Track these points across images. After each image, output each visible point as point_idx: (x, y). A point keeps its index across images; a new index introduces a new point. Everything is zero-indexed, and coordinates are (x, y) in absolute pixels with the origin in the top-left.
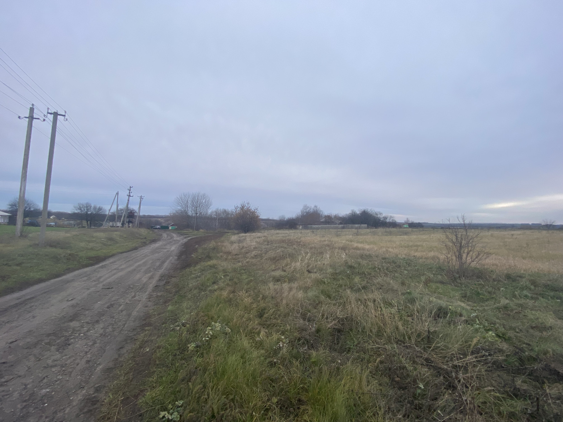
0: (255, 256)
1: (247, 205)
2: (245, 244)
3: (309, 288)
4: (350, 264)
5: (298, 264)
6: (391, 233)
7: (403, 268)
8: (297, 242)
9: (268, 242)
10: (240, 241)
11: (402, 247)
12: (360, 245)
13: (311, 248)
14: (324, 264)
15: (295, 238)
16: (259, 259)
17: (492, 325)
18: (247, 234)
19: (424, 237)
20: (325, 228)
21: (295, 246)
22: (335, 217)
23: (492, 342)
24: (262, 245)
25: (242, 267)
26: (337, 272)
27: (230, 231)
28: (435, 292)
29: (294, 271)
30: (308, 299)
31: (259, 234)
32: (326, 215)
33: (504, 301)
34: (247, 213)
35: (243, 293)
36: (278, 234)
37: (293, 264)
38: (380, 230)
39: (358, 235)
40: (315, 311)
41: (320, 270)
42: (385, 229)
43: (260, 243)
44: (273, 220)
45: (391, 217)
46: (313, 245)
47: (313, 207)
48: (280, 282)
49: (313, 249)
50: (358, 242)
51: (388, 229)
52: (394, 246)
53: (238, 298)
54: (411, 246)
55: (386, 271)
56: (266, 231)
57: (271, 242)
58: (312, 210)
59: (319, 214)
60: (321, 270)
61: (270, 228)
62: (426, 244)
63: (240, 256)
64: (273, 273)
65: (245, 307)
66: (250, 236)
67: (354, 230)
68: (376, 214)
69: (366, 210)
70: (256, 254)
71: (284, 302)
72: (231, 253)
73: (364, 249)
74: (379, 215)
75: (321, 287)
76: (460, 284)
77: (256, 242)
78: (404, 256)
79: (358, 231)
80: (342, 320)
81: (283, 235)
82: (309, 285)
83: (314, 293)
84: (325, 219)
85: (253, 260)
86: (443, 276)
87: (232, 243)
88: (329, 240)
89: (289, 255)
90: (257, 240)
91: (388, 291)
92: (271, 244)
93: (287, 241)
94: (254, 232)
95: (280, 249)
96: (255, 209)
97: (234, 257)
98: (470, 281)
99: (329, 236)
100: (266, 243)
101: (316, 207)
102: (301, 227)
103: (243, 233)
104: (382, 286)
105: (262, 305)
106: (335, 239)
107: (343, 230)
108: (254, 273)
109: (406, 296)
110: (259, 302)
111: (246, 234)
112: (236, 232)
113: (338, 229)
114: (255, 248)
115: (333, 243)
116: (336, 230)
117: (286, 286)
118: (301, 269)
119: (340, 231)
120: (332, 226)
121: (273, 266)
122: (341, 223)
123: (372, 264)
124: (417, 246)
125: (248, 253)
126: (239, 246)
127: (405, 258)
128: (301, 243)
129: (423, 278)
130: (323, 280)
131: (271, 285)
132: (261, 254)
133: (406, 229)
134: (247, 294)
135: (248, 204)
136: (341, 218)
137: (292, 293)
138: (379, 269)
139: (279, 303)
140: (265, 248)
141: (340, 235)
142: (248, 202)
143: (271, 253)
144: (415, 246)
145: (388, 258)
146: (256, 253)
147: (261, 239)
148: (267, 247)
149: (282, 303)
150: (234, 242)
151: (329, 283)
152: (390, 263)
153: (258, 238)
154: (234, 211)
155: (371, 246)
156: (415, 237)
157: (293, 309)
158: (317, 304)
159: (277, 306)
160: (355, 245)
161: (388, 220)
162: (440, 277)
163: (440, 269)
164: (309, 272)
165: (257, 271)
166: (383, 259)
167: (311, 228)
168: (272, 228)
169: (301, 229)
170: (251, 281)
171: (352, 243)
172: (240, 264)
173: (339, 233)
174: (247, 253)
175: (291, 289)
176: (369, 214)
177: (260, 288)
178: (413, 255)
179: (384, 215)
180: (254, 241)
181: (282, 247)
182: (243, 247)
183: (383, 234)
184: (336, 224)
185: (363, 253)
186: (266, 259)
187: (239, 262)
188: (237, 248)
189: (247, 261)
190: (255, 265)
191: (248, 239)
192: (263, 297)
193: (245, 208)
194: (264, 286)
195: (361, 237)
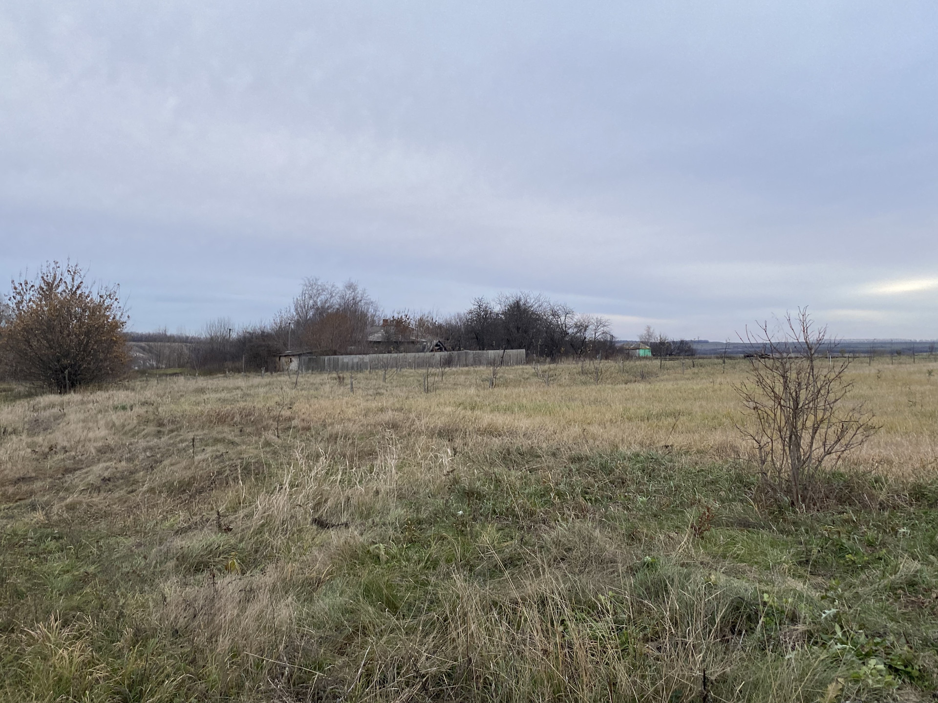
0: (104, 480)
1: (69, 279)
2: (59, 438)
3: (320, 582)
4: (465, 483)
5: (280, 500)
6: (598, 376)
7: (633, 488)
8: (277, 419)
9: (161, 424)
10: (36, 426)
11: (630, 419)
12: (500, 420)
13: (334, 438)
14: (377, 492)
15: (271, 403)
16: (122, 492)
17: (878, 640)
18: (73, 397)
19: (696, 385)
20: (385, 366)
21: (270, 436)
22: (421, 323)
23: (876, 689)
24: (133, 436)
25: (45, 526)
26: (423, 515)
28: (724, 557)
29: (263, 525)
30: (315, 625)
31: (121, 396)
32: (389, 316)
33: (908, 566)
34: (69, 311)
35: (49, 628)
36: (202, 391)
37: (261, 503)
38: (567, 367)
39: (497, 385)
40: (340, 661)
41: (361, 513)
42: (580, 364)
43: (127, 428)
44: (185, 340)
45: (600, 323)
46: (338, 428)
47: (340, 286)
48: (206, 574)
49: (340, 442)
50: (495, 409)
51: (589, 365)
52: (608, 416)
53: (29, 649)
54: (658, 416)
55: (581, 499)
56: (153, 382)
57: (173, 422)
58: (336, 301)
59: (364, 315)
60: (365, 513)
61: (170, 371)
62: (701, 406)
63: (37, 485)
64: (178, 543)
65: (60, 680)
66: (83, 403)
67: (481, 368)
68: (554, 314)
69: (521, 303)
70: (106, 474)
71: (224, 643)
73: (512, 433)
74: (563, 318)
75: (365, 576)
76: (794, 523)
77: (107, 424)
78: (636, 448)
79: (495, 374)
80: (437, 680)
81: (223, 395)
82: (320, 572)
83: (340, 600)
84: (386, 332)
85: (96, 498)
86: (747, 502)
88: (397, 406)
89: (246, 469)
91: (585, 564)
92: (172, 431)
93: (237, 418)
94: (100, 389)
95: (209, 449)
96: (103, 293)
97: (11, 490)
98: (821, 515)
99: (397, 391)
100: (151, 428)
101: (351, 287)
102: (294, 364)
103: (52, 392)
104: (569, 550)
105: (132, 664)
106: (420, 402)
107: (447, 369)
108: (99, 548)
109: (640, 575)
110: (119, 655)
111: (66, 397)
112: (20, 388)
113: (431, 365)
114: (104, 451)
115: (412, 416)
116: (423, 371)
117: (229, 584)
118: (292, 517)
119: (434, 375)
120: (410, 356)
121: (182, 515)
122: (440, 347)
123: (538, 481)
124: (676, 415)
125: (75, 470)
126: (32, 446)
127: (638, 455)
128: (294, 423)
129: (691, 515)
130: (372, 548)
131: (170, 588)
132: (132, 473)
133: (643, 362)
134: (66, 632)
135: (74, 274)
136: (440, 326)
137: (253, 609)
138: (559, 494)
139: (202, 652)
140: (145, 450)
141: (436, 389)
142: (73, 263)
143: (172, 465)
144: (668, 415)
145: (587, 458)
146: (107, 468)
147: (129, 413)
148: (154, 442)
149: (211, 651)
150: (10, 429)
151: (393, 557)
152: (592, 473)
153: (116, 408)
154: (12, 305)
155: (538, 419)
156: (670, 385)
157: (259, 665)
158: (350, 638)
159: (193, 662)
160: (486, 418)
161: (589, 335)
162: (738, 507)
163: (741, 481)
164: (321, 524)
165: (112, 541)
166: (573, 460)
167: (335, 367)
168: (178, 370)
169: (297, 373)
170: (86, 579)
171: (478, 413)
172: (39, 516)
173: (431, 379)
174: (67, 471)
175: (249, 594)
176: (533, 313)
177: (122, 601)
178: (663, 443)
179: (577, 317)
180: (102, 423)
181: (217, 441)
182: (51, 449)
183: (573, 381)
184: (423, 351)
185: (510, 445)
186: (151, 490)
187: (34, 508)
188: (22, 453)
189: (68, 501)
190: (106, 515)
191: (72, 417)
192: (135, 635)
193: (60, 290)
194: (142, 592)
195: (504, 391)
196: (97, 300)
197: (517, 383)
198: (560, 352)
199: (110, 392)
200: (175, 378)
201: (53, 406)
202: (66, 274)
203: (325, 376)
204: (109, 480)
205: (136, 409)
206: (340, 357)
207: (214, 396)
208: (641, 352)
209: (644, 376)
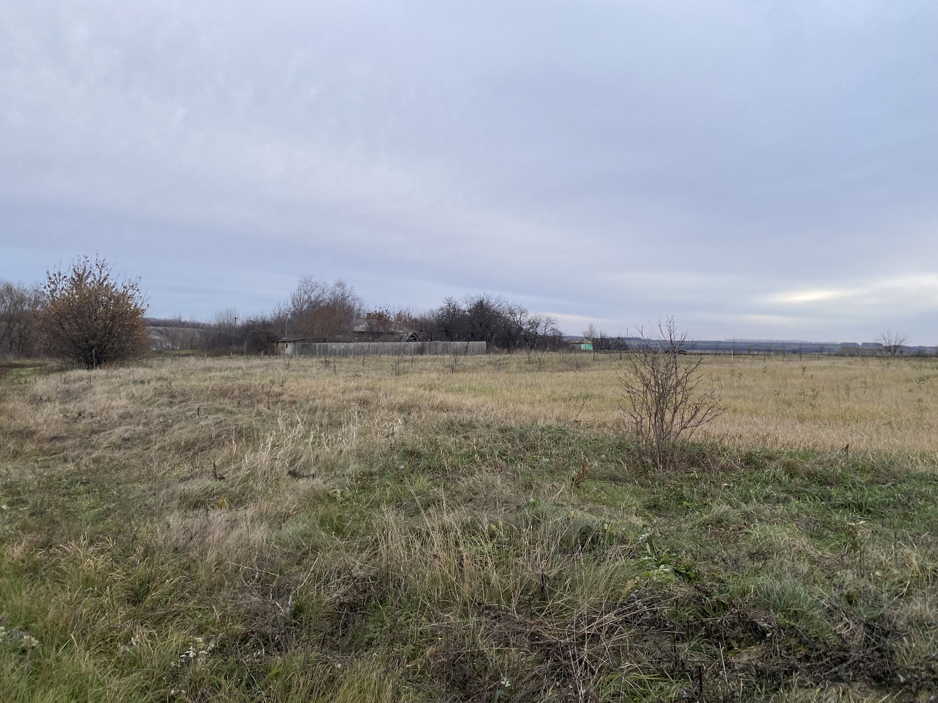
0: (124, 440)
1: (97, 272)
2: (86, 405)
3: (288, 516)
4: (410, 445)
5: (264, 456)
8: (268, 394)
9: (173, 396)
10: (67, 395)
11: (554, 400)
12: (451, 399)
13: (313, 410)
14: (340, 452)
15: (266, 381)
16: (139, 450)
18: (99, 372)
21: (262, 407)
22: (400, 317)
23: (659, 583)
24: (149, 405)
26: (375, 469)
27: (28, 361)
29: (248, 476)
31: (140, 372)
32: (373, 311)
34: (96, 299)
35: (79, 546)
36: (209, 369)
38: (518, 357)
39: (457, 371)
40: (295, 569)
41: (327, 467)
42: (528, 354)
43: (145, 399)
44: (196, 326)
45: (550, 321)
46: (319, 402)
48: (202, 509)
49: (319, 413)
50: (450, 390)
53: (64, 559)
56: (168, 361)
57: (183, 395)
58: (327, 297)
59: (350, 309)
60: (330, 467)
61: (183, 352)
63: (69, 443)
65: (87, 579)
66: (107, 377)
67: (448, 356)
68: (513, 312)
69: (486, 301)
70: (126, 435)
71: (211, 556)
72: (34, 433)
73: (459, 409)
74: (519, 316)
75: (321, 510)
76: (652, 479)
77: (127, 396)
78: (550, 422)
79: (456, 361)
80: (365, 581)
81: (226, 373)
82: (288, 508)
83: (301, 527)
84: (369, 324)
85: (117, 454)
86: (620, 463)
87: (37, 401)
89: (240, 433)
90: (134, 389)
92: (182, 402)
93: (236, 393)
94: (122, 365)
95: (211, 417)
96: (126, 284)
97: (46, 446)
100: (165, 399)
101: (340, 285)
102: (289, 349)
105: (142, 570)
106: (389, 383)
107: (418, 357)
108: (119, 491)
110: (132, 565)
111: (93, 372)
112: (54, 363)
113: (406, 353)
114: (125, 417)
115: (381, 395)
116: (396, 358)
117: (219, 517)
118: (272, 469)
119: (405, 361)
120: (389, 345)
121: (186, 467)
122: (414, 338)
125: (100, 432)
126: (64, 412)
128: (285, 397)
130: (330, 492)
131: (174, 520)
132: (147, 435)
133: (583, 355)
134: (92, 548)
135: (101, 267)
136: (415, 321)
137: (235, 534)
139: (194, 561)
140: (159, 416)
141: (406, 372)
142: (101, 258)
143: (180, 429)
146: (127, 431)
147: (146, 386)
148: (167, 410)
149: (202, 561)
150: (45, 398)
151: (348, 500)
153: (135, 382)
154: (46, 292)
155: (481, 399)
157: (236, 570)
159: (188, 568)
160: (440, 397)
161: (540, 331)
162: (613, 466)
163: (620, 448)
164: (294, 474)
165: (130, 486)
167: (324, 352)
168: (190, 352)
169: (290, 356)
170: (108, 513)
171: (434, 392)
172: (70, 466)
173: (402, 365)
174: (93, 432)
175: (233, 524)
176: (494, 311)
177: (136, 529)
179: (532, 316)
180: (123, 394)
181: (218, 410)
182: (80, 415)
183: (520, 369)
184: (400, 341)
185: (453, 419)
186: (162, 448)
187: (66, 460)
188: (56, 417)
189: (94, 455)
190: (125, 466)
191: (98, 389)
192: (145, 551)
193: (89, 280)
194: (151, 522)
195: (461, 376)
196: (121, 290)
197: (474, 369)
198: (515, 344)
199: (132, 369)
200: (187, 359)
201: (81, 379)
202: (95, 267)
203: (314, 360)
204: (128, 440)
205: (153, 383)
206: (329, 344)
207: (218, 374)
208: (583, 346)
209: (578, 366)
